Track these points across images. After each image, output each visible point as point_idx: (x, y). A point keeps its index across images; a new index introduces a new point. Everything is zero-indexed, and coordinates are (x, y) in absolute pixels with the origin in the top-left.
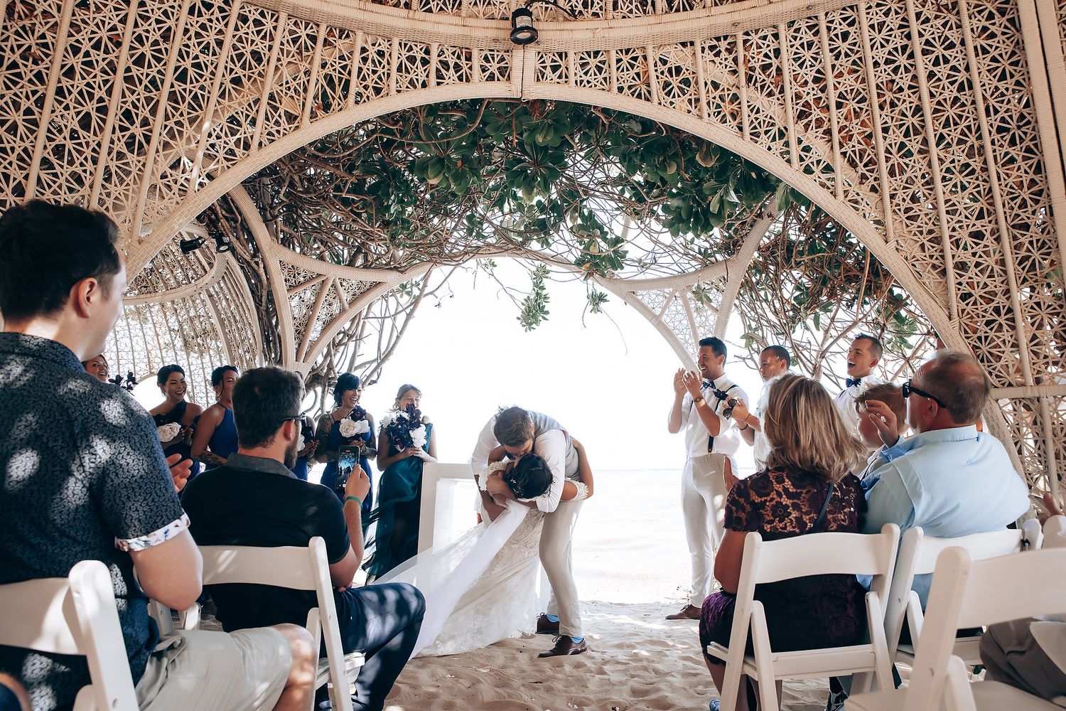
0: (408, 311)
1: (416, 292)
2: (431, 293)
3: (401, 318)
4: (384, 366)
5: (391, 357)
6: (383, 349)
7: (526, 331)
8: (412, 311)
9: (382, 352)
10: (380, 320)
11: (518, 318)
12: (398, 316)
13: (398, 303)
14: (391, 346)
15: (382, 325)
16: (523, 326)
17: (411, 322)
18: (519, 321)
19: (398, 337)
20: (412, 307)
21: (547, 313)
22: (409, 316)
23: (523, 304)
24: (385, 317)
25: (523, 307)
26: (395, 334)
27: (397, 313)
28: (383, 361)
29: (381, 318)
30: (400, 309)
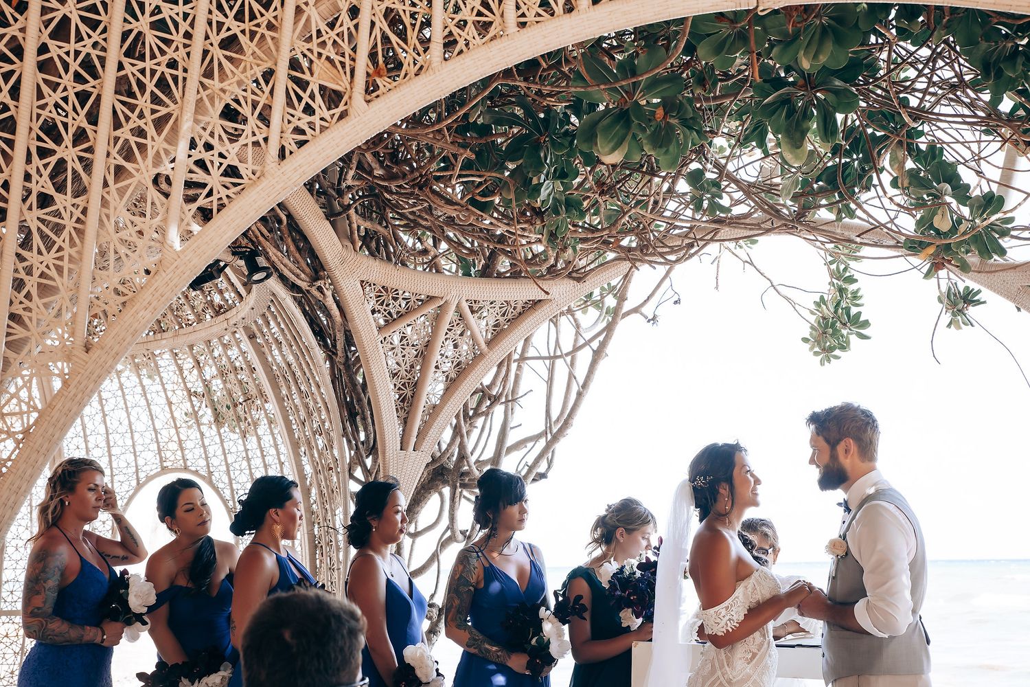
0: (595, 345)
1: (611, 302)
2: (636, 310)
3: (585, 356)
4: (559, 447)
5: (570, 431)
6: (555, 414)
7: (822, 364)
8: (603, 345)
9: (554, 417)
10: (547, 362)
11: (805, 340)
12: (579, 354)
13: (578, 326)
14: (568, 412)
15: (551, 371)
16: (816, 354)
17: (602, 365)
18: (807, 346)
19: (580, 395)
20: (601, 338)
21: (866, 324)
22: (598, 354)
23: (812, 313)
24: (556, 357)
25: (812, 319)
26: (575, 389)
27: (576, 349)
28: (555, 438)
29: (550, 358)
30: (581, 342)
